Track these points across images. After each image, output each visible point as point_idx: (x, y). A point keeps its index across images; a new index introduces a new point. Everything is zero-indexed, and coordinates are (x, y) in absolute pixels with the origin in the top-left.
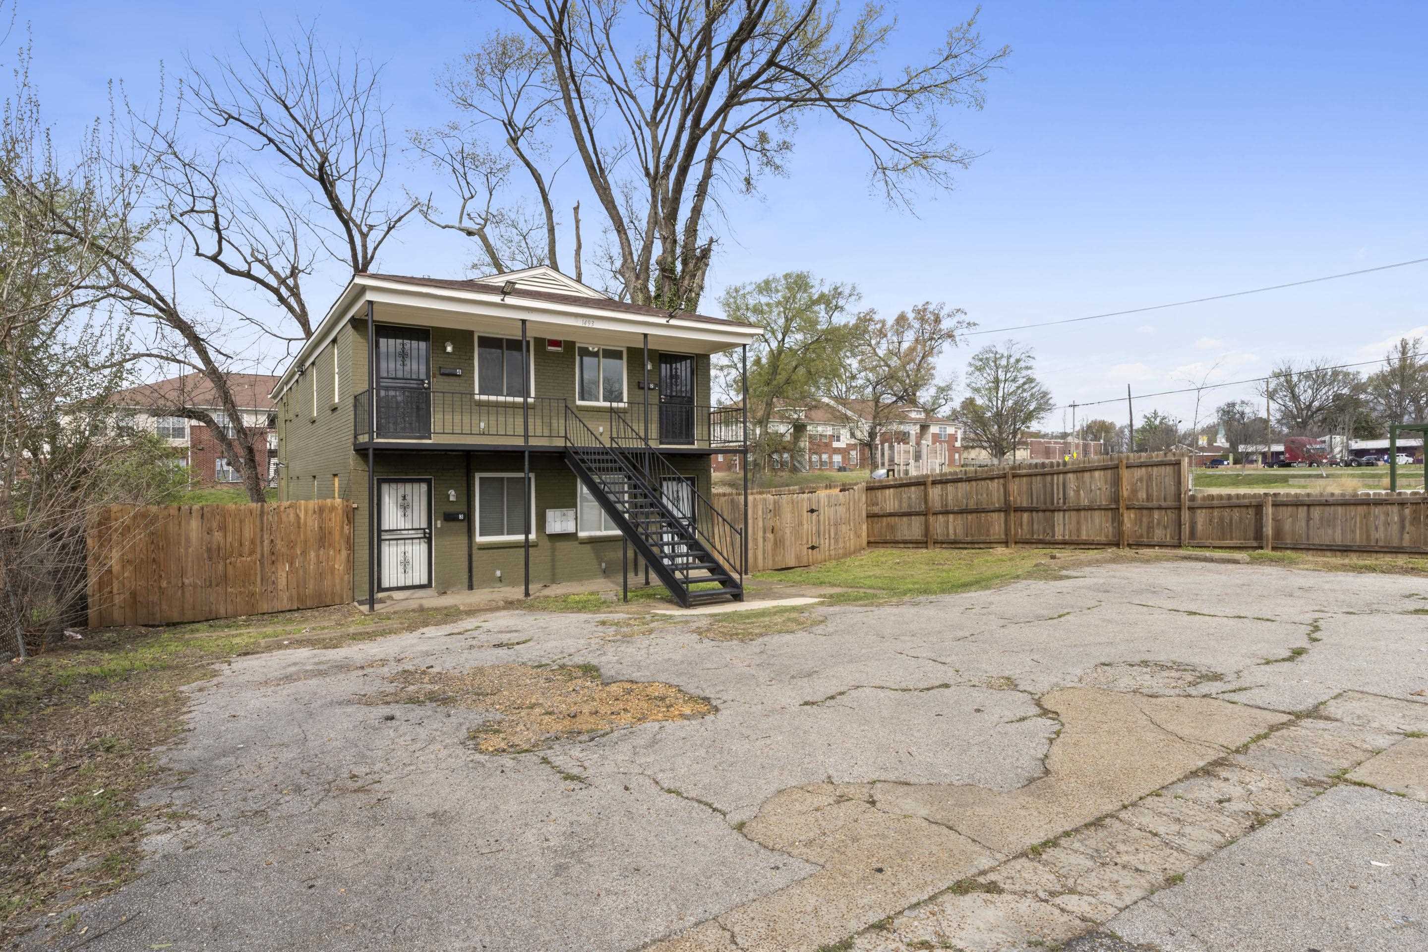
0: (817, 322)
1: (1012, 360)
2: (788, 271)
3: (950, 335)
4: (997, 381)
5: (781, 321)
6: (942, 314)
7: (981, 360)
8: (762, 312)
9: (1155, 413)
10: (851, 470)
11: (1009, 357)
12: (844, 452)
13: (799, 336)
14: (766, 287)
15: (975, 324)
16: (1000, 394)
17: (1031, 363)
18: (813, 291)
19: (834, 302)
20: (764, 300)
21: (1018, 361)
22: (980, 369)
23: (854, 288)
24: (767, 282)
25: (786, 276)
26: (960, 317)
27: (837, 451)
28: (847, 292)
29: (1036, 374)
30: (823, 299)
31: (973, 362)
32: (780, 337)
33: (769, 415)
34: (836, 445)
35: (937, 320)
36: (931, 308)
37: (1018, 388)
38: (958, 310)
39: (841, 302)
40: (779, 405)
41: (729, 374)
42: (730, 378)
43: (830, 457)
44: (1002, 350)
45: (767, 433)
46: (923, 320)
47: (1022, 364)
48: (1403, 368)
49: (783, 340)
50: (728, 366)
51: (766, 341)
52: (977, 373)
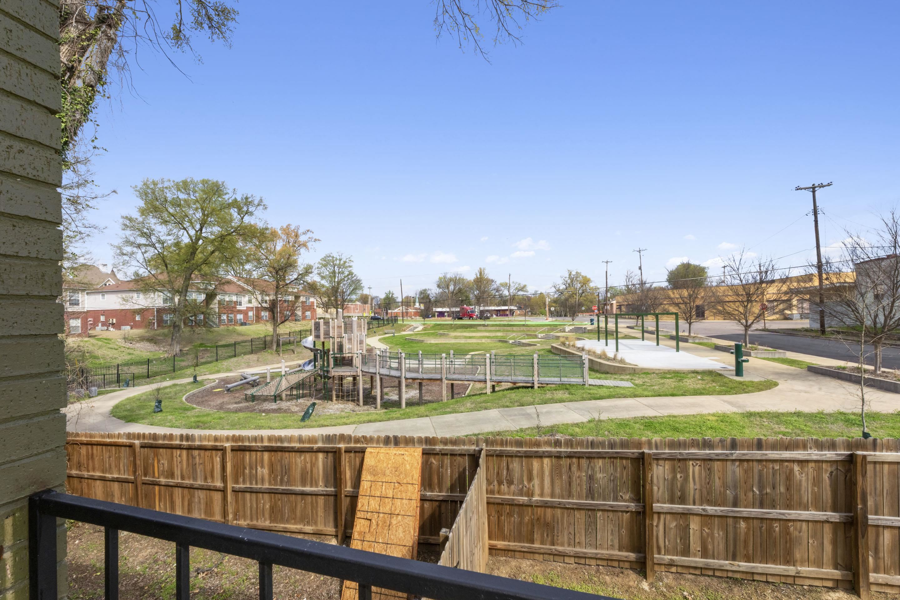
0: (232, 220)
1: (342, 262)
2: (206, 178)
3: (304, 245)
4: (334, 272)
5: (199, 215)
6: (300, 232)
7: (325, 261)
8: (179, 205)
9: (390, 292)
10: (250, 324)
11: (340, 260)
12: (245, 313)
13: (216, 229)
14: (185, 186)
15: (319, 240)
16: (336, 280)
17: (351, 264)
18: (226, 197)
19: (245, 209)
20: (182, 196)
21: (345, 262)
22: (325, 266)
23: (261, 200)
24: (185, 183)
25: (204, 182)
26: (309, 235)
27: (240, 312)
28: (256, 202)
29: (355, 270)
30: (235, 204)
31: (321, 262)
32: (198, 227)
33: (187, 287)
34: (239, 307)
35: (297, 236)
36: (293, 227)
37: (345, 277)
38: (308, 231)
39: (251, 209)
40: (196, 280)
41: (146, 252)
42: (148, 255)
43: (235, 316)
44: (335, 255)
45: (187, 300)
46: (288, 234)
47: (347, 264)
48: (480, 278)
49: (201, 230)
50: (145, 245)
51: (185, 229)
52: (324, 268)
